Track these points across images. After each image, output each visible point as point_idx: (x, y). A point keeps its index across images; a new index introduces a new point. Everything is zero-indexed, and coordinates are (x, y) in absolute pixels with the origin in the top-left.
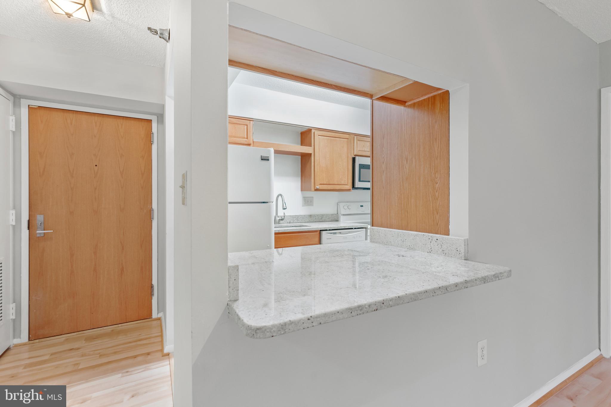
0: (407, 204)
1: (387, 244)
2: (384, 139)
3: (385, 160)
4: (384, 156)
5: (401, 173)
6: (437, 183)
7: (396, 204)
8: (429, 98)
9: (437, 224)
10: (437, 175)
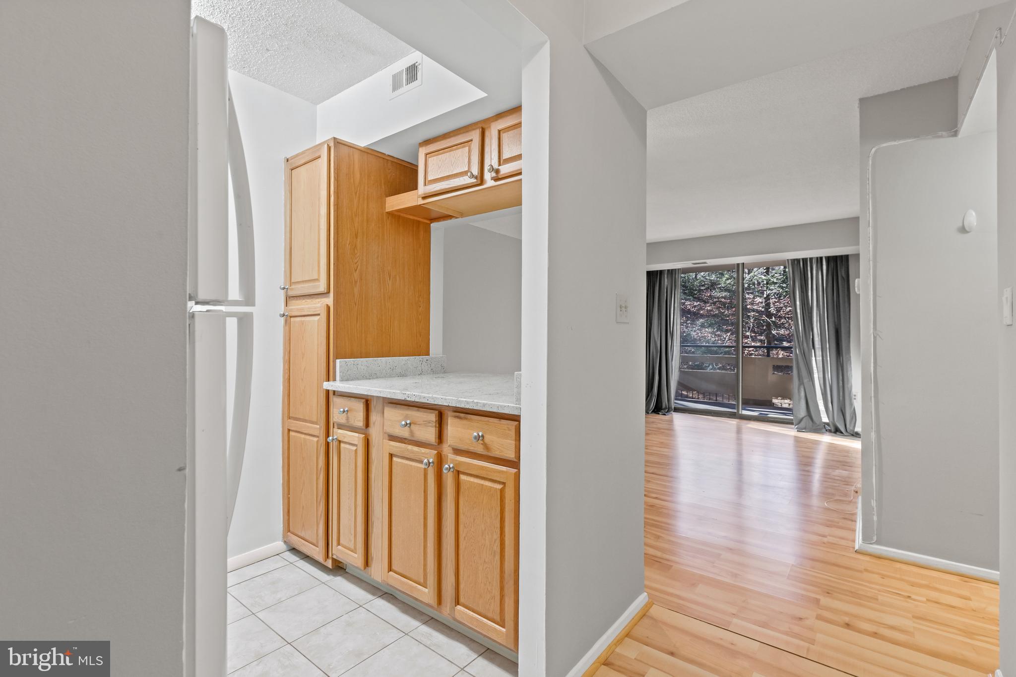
0: (389, 326)
1: (371, 377)
2: (357, 238)
3: (359, 267)
4: (356, 261)
5: (382, 290)
6: (420, 307)
7: (375, 327)
8: (414, 220)
9: (420, 346)
10: (420, 299)
